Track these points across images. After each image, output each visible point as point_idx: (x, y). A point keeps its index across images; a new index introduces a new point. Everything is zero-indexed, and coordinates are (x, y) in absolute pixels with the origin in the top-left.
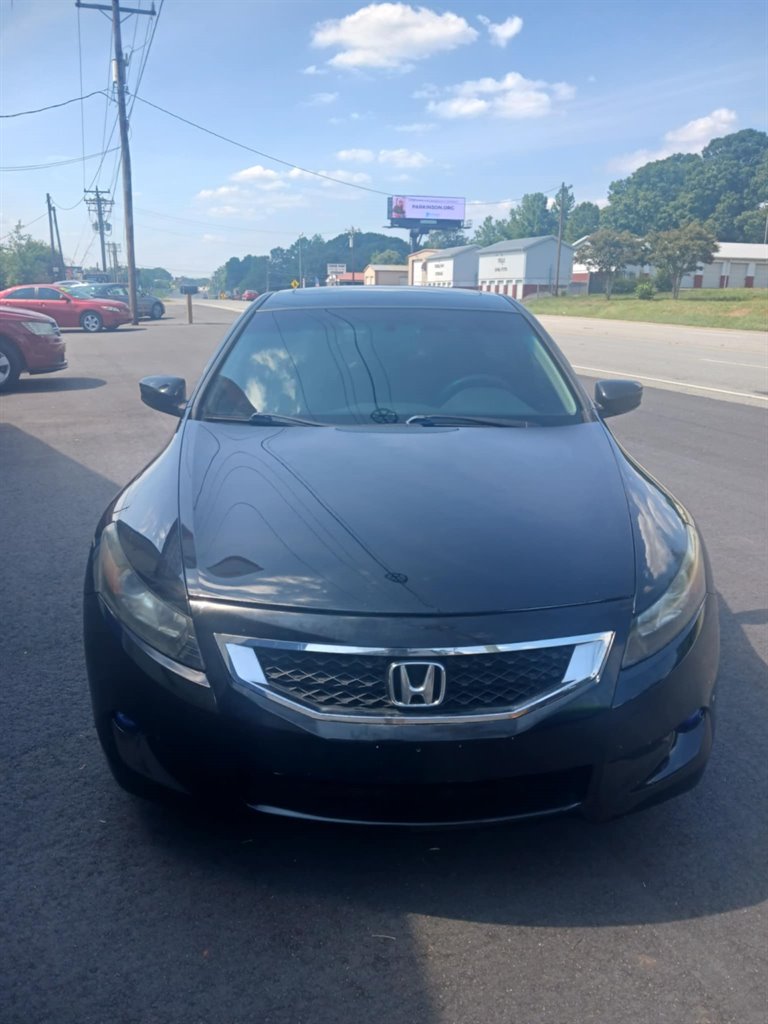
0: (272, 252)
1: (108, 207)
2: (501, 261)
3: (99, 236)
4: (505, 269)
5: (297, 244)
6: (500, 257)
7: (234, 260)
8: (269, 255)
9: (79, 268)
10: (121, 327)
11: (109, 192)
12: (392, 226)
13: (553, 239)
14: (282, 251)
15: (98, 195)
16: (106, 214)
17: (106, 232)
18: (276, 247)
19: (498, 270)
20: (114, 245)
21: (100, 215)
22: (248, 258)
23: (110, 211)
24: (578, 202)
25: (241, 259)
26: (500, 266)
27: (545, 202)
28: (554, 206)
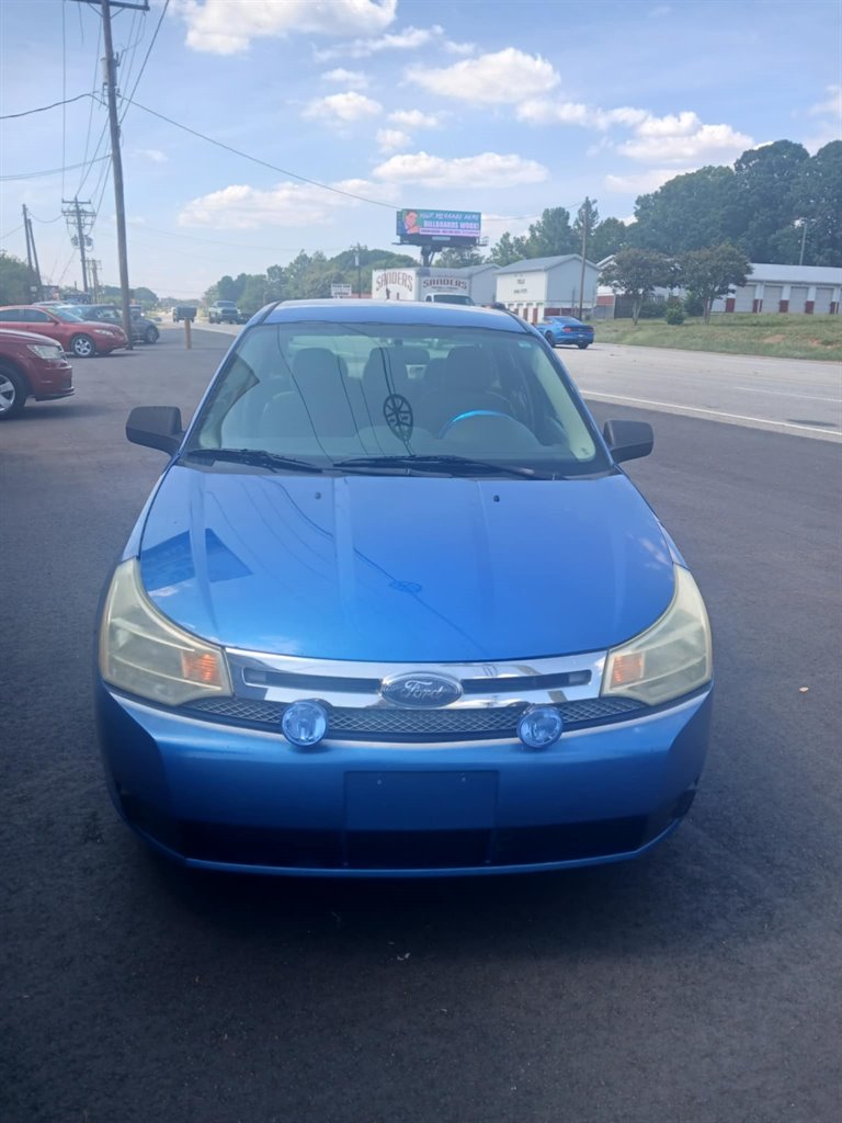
0: (268, 271)
1: (88, 220)
2: (520, 282)
3: (79, 252)
4: (525, 291)
5: (297, 262)
6: (519, 277)
7: (227, 280)
8: (267, 274)
9: (57, 287)
10: (114, 352)
11: (90, 203)
12: (402, 243)
13: (575, 258)
14: (280, 269)
15: (77, 206)
16: (88, 227)
17: (86, 247)
18: (273, 265)
19: (517, 292)
20: (94, 261)
21: (80, 228)
22: (243, 277)
23: (92, 224)
24: (602, 218)
25: (234, 278)
26: (519, 287)
27: (567, 218)
28: (577, 223)
